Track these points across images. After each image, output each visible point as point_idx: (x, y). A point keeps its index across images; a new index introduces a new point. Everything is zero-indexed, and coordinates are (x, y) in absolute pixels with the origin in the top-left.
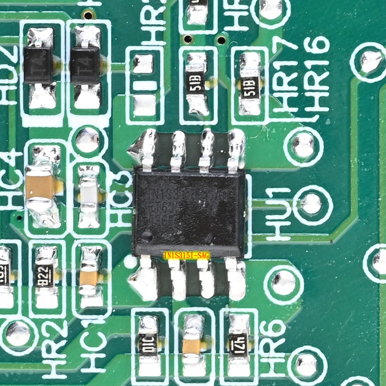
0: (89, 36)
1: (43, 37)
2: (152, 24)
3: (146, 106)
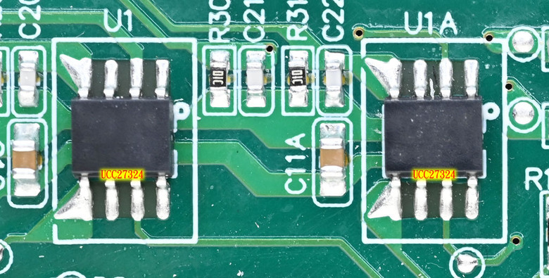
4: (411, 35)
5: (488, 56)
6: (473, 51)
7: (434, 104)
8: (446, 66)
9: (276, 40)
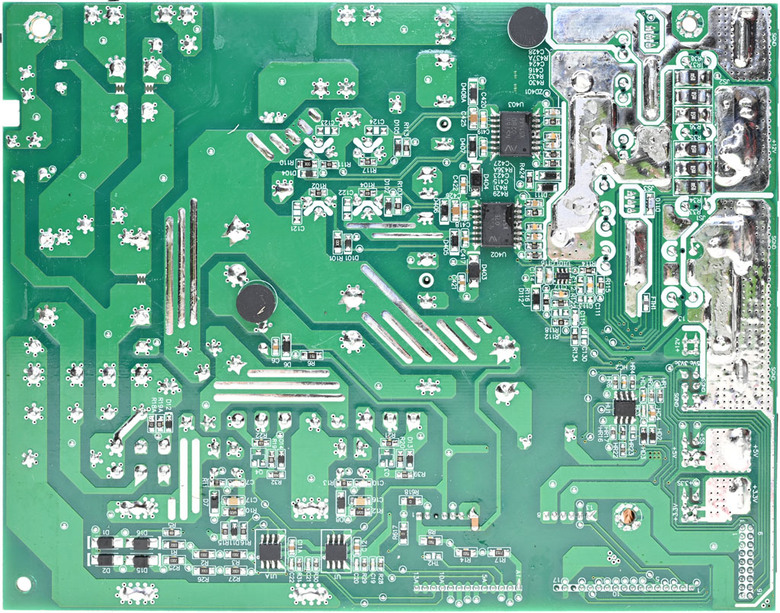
0: (644, 442)
1: (652, 442)
2: (632, 444)
3: (633, 429)
4: (275, 573)
5: (258, 569)
6: (262, 570)
7: (270, 559)
8: (268, 566)
9: (304, 573)
